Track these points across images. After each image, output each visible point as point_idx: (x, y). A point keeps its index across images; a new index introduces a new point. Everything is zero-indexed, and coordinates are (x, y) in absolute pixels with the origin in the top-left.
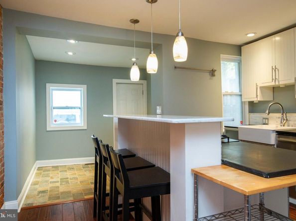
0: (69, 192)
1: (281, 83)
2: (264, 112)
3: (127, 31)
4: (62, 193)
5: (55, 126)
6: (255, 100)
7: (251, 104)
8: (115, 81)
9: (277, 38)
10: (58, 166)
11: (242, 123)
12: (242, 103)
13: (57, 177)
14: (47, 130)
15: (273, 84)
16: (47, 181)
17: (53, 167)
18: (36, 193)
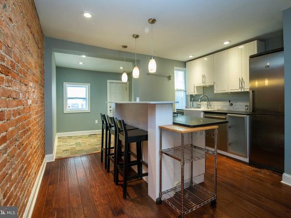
0: (83, 150)
1: (207, 84)
2: (198, 101)
3: (120, 52)
4: (79, 151)
5: (69, 110)
6: (193, 94)
7: (192, 96)
8: (109, 81)
9: (205, 59)
10: (71, 137)
11: (186, 107)
12: (187, 96)
13: (73, 142)
14: (64, 112)
15: (203, 85)
16: (67, 145)
17: (68, 137)
18: (61, 151)
